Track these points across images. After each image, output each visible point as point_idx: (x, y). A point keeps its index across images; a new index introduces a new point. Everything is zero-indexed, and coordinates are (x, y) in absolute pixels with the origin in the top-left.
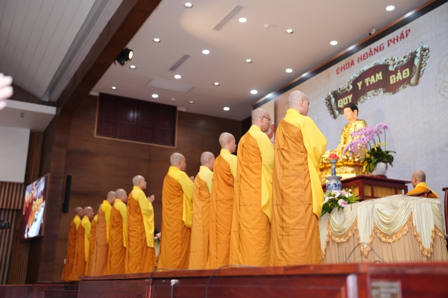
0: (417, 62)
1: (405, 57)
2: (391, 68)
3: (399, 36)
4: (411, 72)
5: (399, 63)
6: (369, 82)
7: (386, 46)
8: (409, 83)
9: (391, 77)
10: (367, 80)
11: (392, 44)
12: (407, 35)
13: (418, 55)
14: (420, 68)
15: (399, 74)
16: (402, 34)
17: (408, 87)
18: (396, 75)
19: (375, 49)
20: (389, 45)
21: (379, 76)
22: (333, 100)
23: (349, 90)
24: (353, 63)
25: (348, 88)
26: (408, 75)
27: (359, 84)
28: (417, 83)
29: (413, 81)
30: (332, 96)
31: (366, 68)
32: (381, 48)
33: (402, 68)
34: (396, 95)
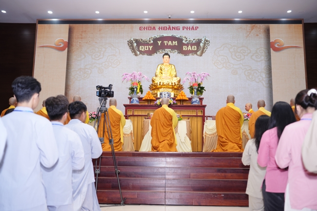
0: (202, 45)
1: (194, 40)
2: (184, 42)
3: (191, 27)
4: (197, 48)
5: (190, 41)
6: (167, 44)
7: (181, 29)
8: (196, 53)
9: (184, 47)
10: (166, 42)
11: (185, 29)
12: (196, 29)
13: (203, 42)
14: (204, 49)
15: (190, 47)
16: (193, 27)
17: (195, 55)
18: (188, 47)
19: (173, 27)
20: (183, 29)
21: (175, 43)
22: (135, 44)
23: (150, 43)
24: (154, 28)
25: (150, 41)
26: (196, 49)
27: (159, 43)
28: (201, 55)
29: (199, 53)
30: (134, 42)
31: (165, 35)
32: (178, 29)
33: (192, 45)
34: (187, 57)
